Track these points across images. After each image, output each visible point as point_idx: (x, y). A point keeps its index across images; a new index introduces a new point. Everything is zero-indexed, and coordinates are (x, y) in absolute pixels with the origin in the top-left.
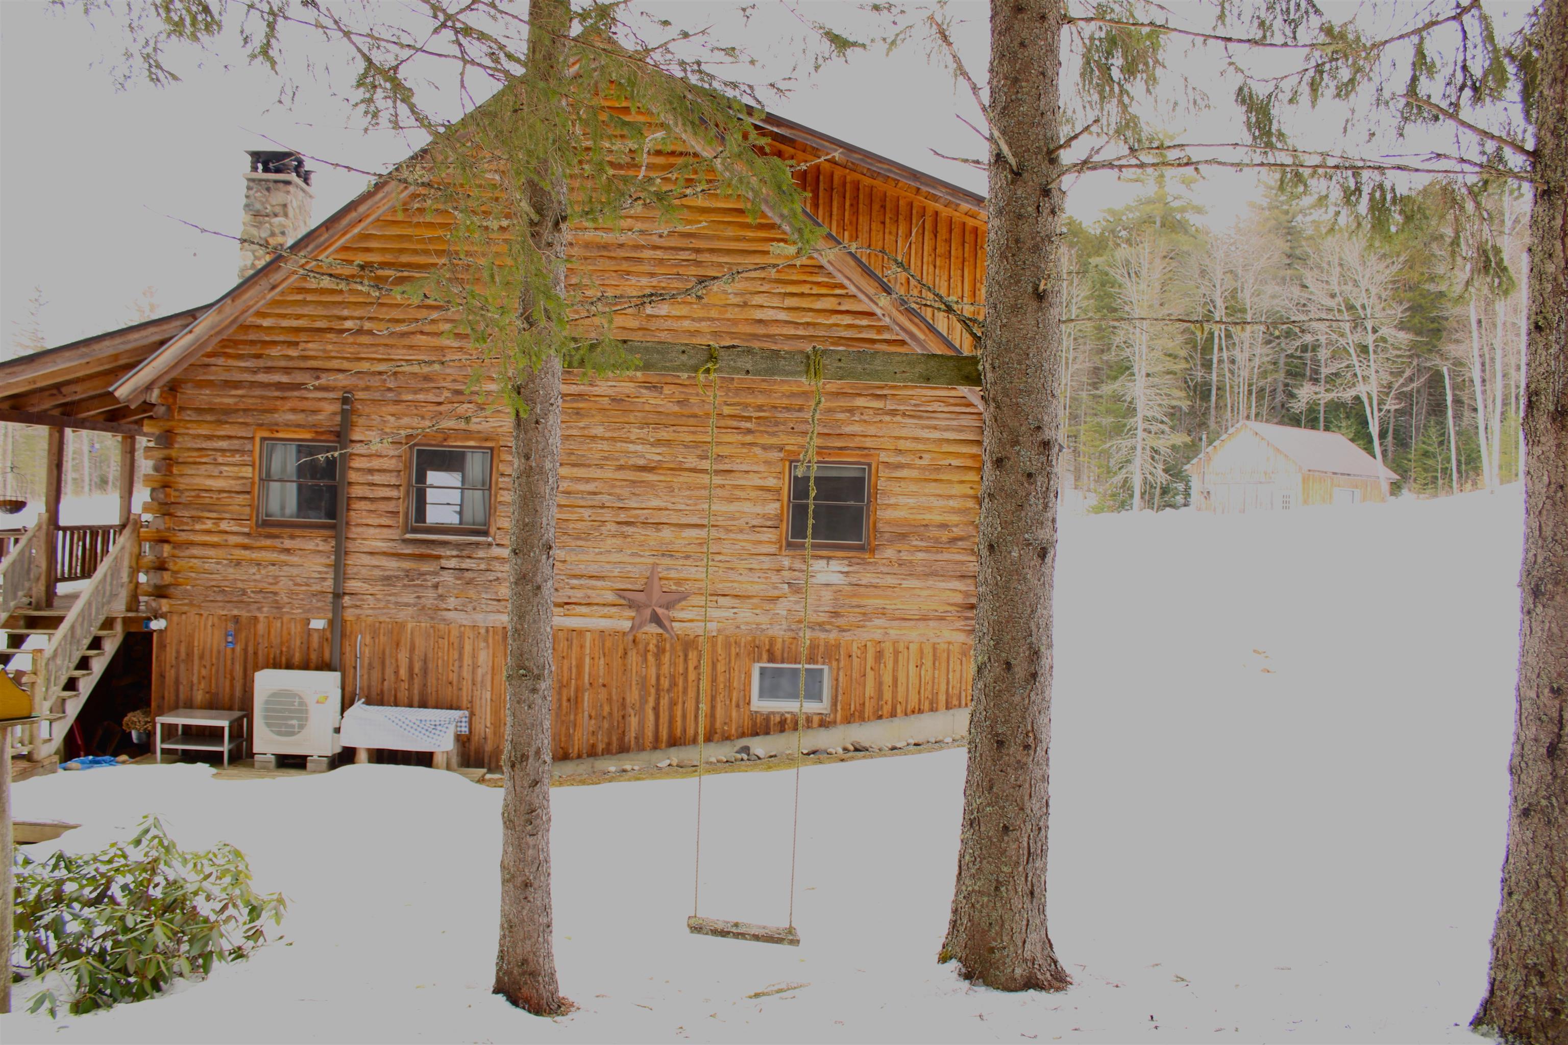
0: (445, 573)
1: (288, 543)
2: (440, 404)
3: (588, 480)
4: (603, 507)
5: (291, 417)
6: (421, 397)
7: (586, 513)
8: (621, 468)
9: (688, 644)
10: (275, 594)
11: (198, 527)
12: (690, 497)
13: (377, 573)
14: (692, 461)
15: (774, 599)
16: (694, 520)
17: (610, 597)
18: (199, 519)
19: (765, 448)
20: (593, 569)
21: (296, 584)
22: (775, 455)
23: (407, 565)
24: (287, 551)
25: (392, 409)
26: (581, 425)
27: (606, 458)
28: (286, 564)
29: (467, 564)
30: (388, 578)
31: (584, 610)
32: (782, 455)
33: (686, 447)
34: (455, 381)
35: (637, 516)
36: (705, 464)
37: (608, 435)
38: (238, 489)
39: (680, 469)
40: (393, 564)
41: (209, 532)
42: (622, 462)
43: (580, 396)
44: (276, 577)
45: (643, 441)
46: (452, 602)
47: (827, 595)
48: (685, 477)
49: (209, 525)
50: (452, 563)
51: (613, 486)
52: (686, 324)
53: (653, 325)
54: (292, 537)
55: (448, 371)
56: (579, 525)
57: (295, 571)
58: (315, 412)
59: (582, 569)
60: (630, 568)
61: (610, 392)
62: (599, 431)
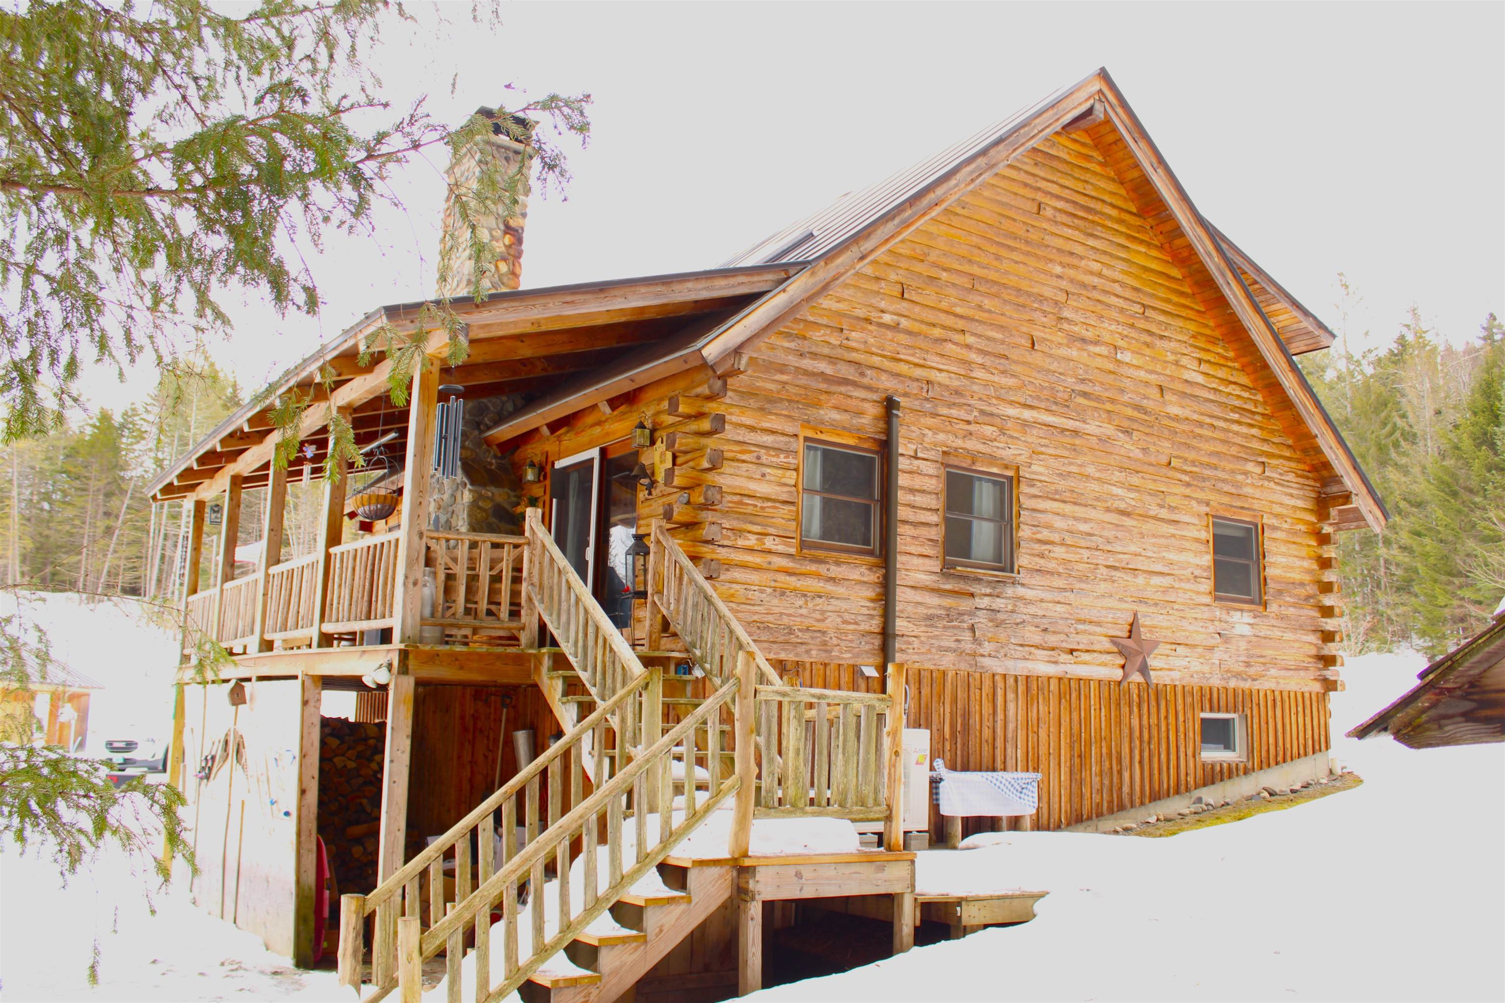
0: (978, 613)
1: (835, 571)
2: (969, 422)
3: (1086, 520)
4: (1097, 549)
5: (835, 416)
6: (954, 412)
7: (1085, 553)
8: (1108, 510)
9: (1159, 693)
10: (824, 633)
11: (740, 543)
12: (1154, 545)
13: (922, 610)
14: (1154, 510)
15: (1211, 648)
16: (1158, 567)
17: (1107, 645)
18: (738, 532)
19: (1199, 501)
20: (1093, 615)
21: (845, 622)
22: (1204, 509)
23: (947, 602)
24: (832, 580)
25: (930, 421)
26: (1079, 462)
27: (1097, 499)
28: (830, 597)
29: (999, 603)
30: (930, 618)
31: (1086, 657)
32: (1207, 509)
33: (1150, 494)
34: (980, 399)
35: (1121, 561)
36: (1164, 513)
37: (1097, 475)
38: (784, 497)
39: (1145, 517)
40: (934, 600)
41: (751, 550)
42: (1109, 504)
43: (1075, 432)
44: (823, 612)
45: (1120, 484)
46: (988, 648)
47: (1243, 645)
48: (1149, 526)
49: (752, 541)
50: (985, 602)
51: (1103, 528)
52: (1142, 374)
53: (1125, 370)
54: (838, 563)
55: (975, 388)
56: (1081, 567)
57: (843, 605)
58: (860, 413)
59: (1084, 614)
60: (1119, 614)
61: (1098, 431)
62: (1091, 470)
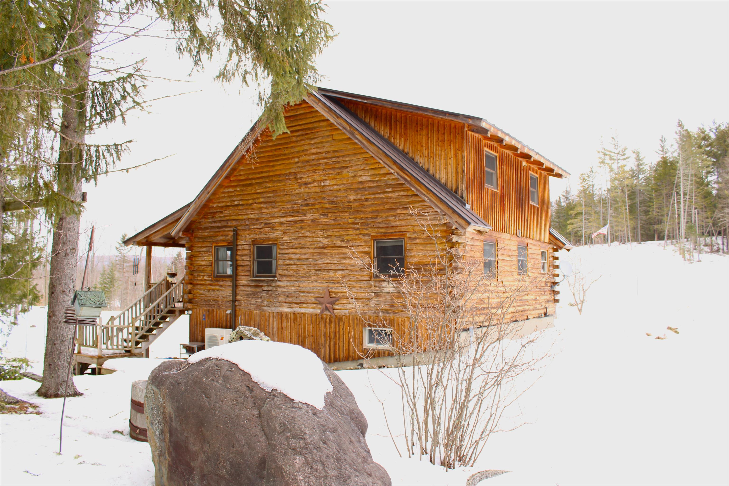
0: (263, 292)
1: (221, 283)
2: (261, 229)
3: (305, 254)
4: (310, 264)
5: (221, 238)
6: (255, 227)
7: (305, 267)
8: (315, 248)
9: (340, 319)
10: (218, 301)
11: (199, 278)
12: (338, 258)
13: (245, 293)
14: (338, 243)
15: (369, 300)
16: (340, 267)
17: (313, 300)
18: (199, 275)
19: (364, 235)
20: (307, 289)
21: (224, 298)
22: (368, 238)
23: (253, 289)
24: (221, 286)
25: (248, 232)
26: (303, 232)
27: (310, 245)
28: (221, 290)
29: (270, 288)
30: (247, 295)
31: (305, 305)
32: (370, 238)
33: (337, 237)
34: (265, 219)
35: (321, 267)
36: (344, 244)
37: (311, 235)
38: (208, 264)
39: (335, 247)
40: (249, 289)
41: (201, 280)
42: (315, 246)
43: (302, 221)
44: (218, 295)
45: (322, 236)
46: (265, 303)
47: (388, 297)
48: (337, 250)
49: (201, 278)
50: (265, 288)
51: (313, 256)
52: (335, 187)
53: (325, 189)
54: (223, 281)
55: (263, 216)
56: (303, 272)
57: (223, 293)
58: (228, 235)
59: (304, 289)
60: (319, 288)
61: (311, 218)
62: (308, 234)
